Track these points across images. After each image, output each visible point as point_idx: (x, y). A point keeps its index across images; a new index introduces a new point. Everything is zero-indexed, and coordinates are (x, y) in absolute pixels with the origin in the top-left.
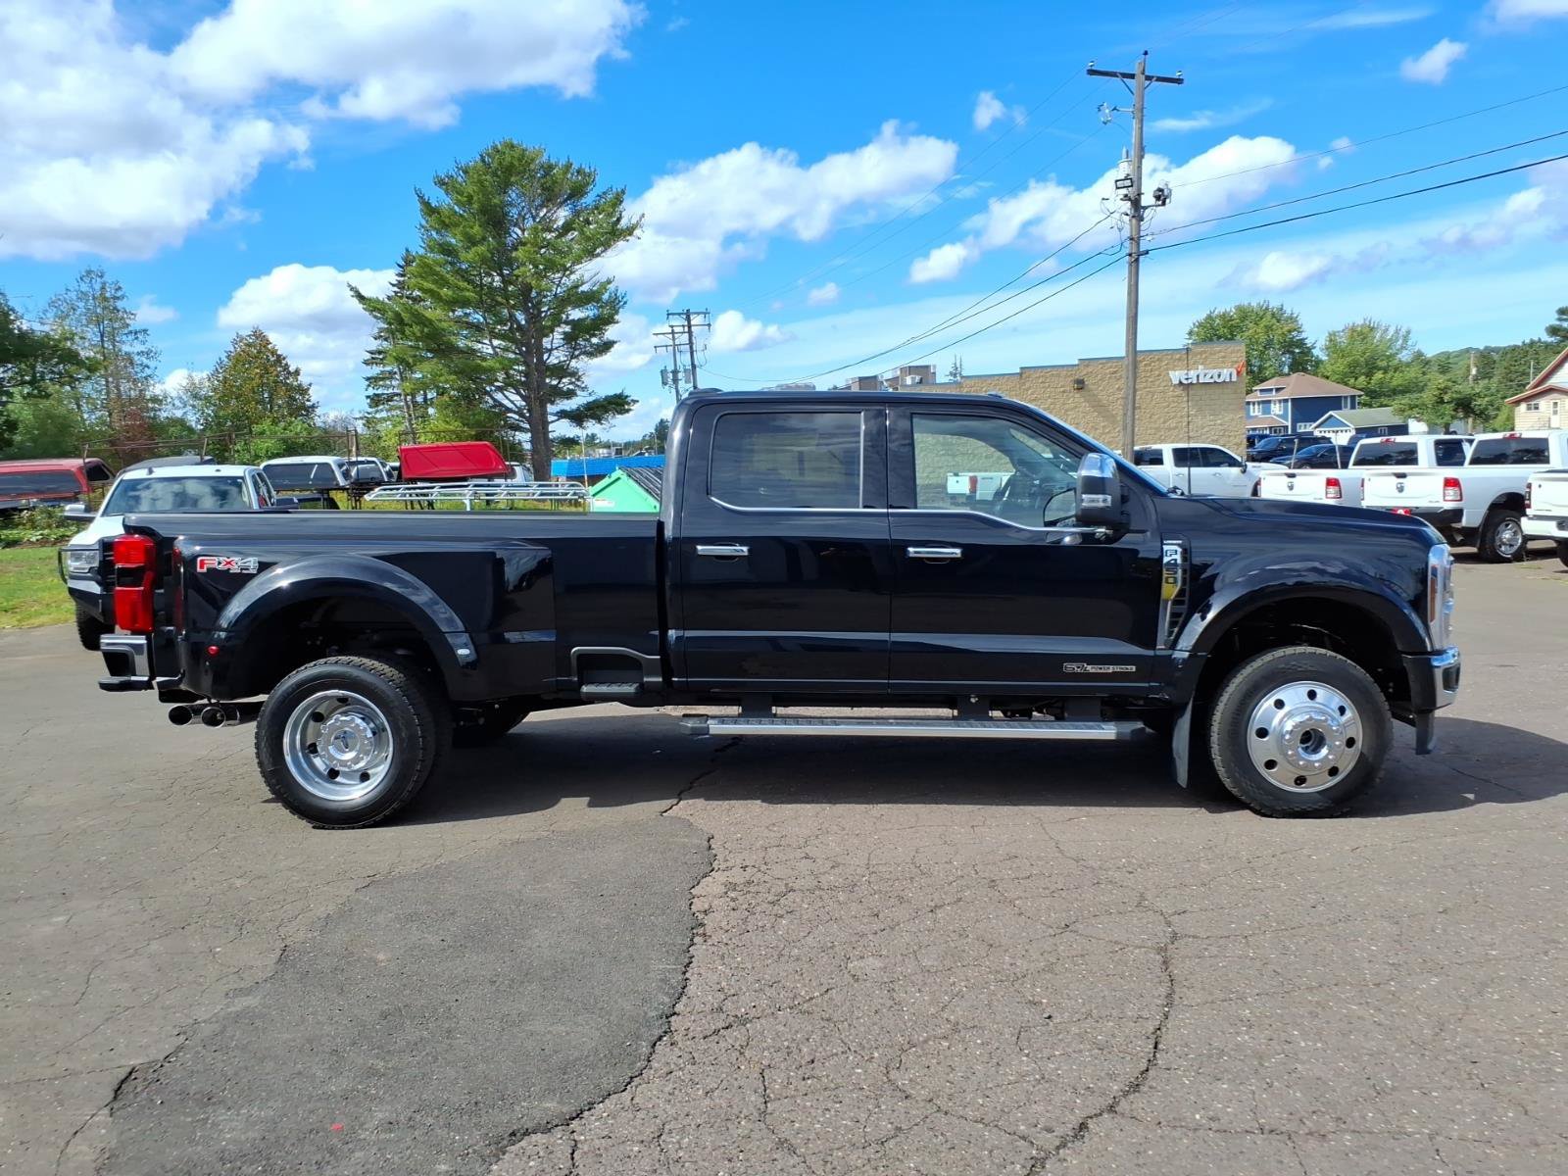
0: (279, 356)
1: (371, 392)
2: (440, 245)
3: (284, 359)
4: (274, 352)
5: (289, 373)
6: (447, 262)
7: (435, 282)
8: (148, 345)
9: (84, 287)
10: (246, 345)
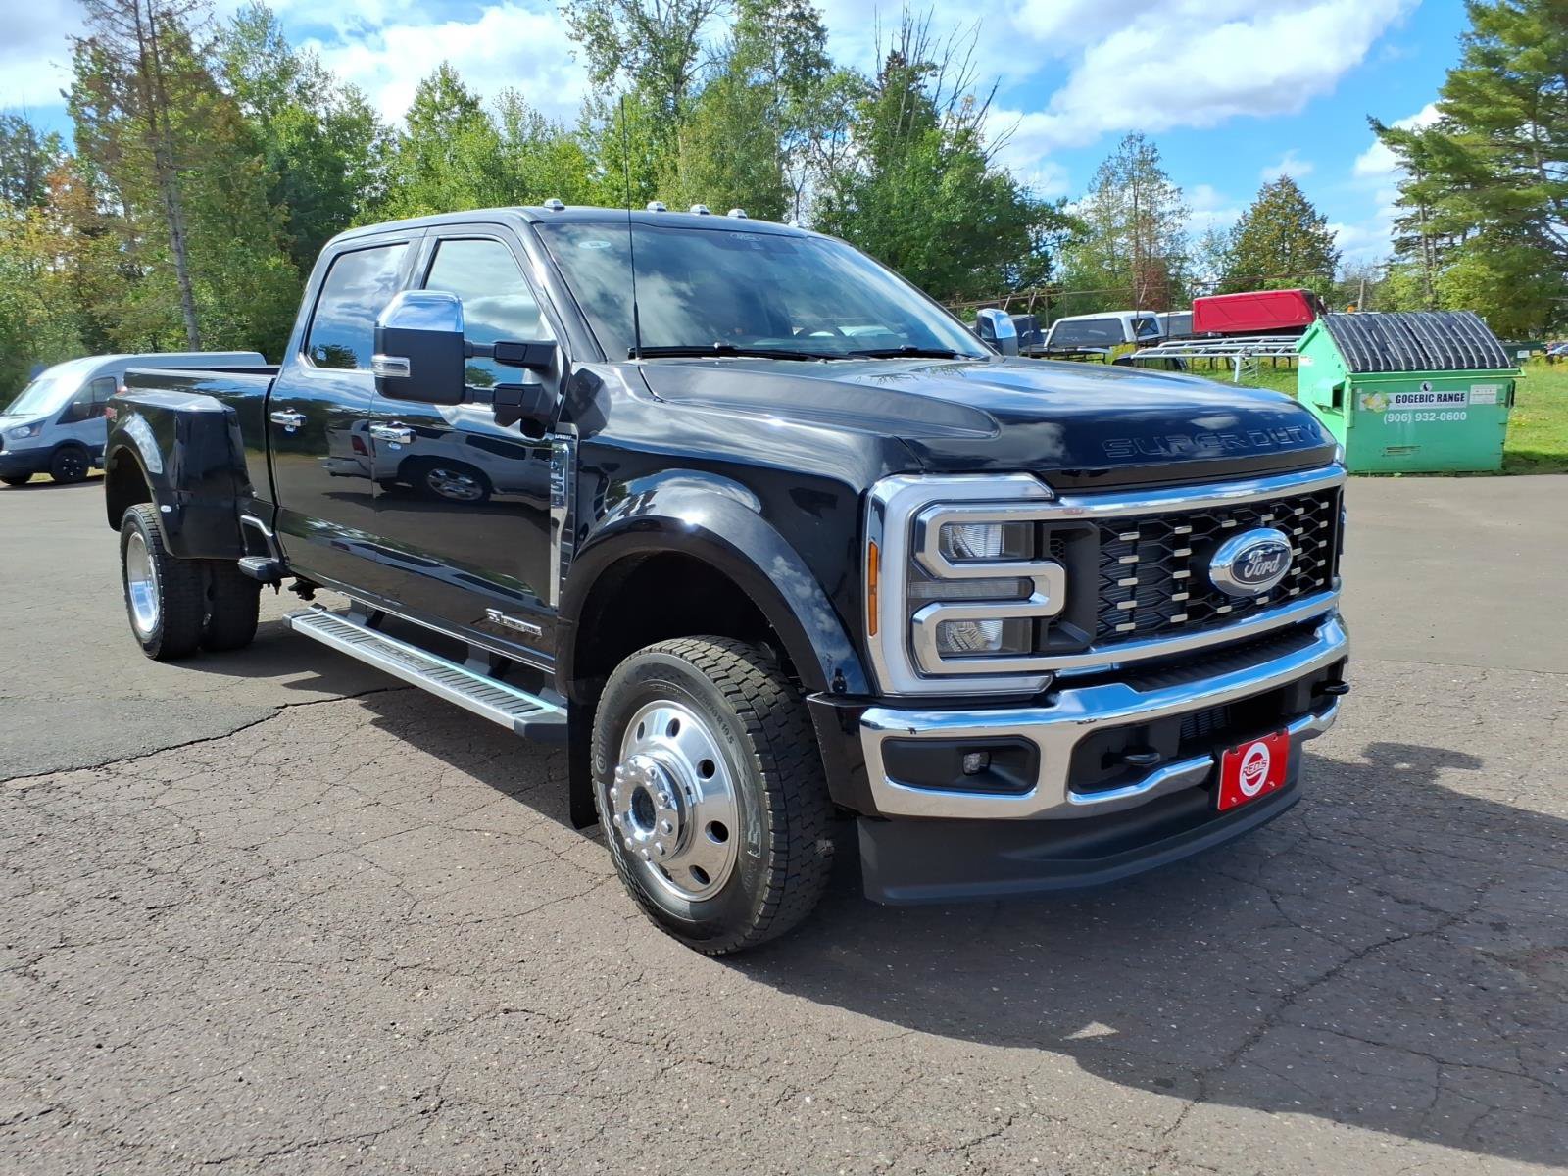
0: (1305, 205)
1: (1398, 235)
2: (1484, 55)
3: (1311, 206)
4: (1301, 202)
5: (1315, 221)
6: (1491, 75)
7: (1471, 101)
8: (1181, 204)
9: (1125, 153)
10: (1272, 195)
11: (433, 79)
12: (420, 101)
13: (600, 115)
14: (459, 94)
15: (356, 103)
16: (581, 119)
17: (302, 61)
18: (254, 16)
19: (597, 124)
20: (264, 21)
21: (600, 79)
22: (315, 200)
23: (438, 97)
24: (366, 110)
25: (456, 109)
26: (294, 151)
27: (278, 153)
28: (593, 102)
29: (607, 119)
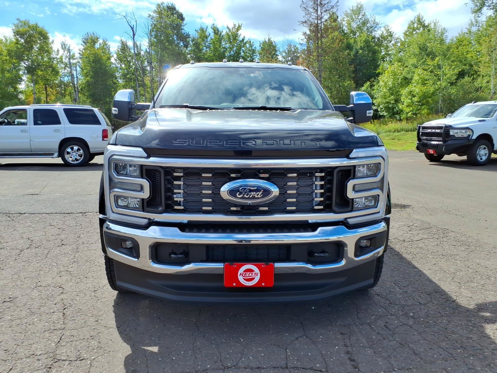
11: (415, 19)
12: (409, 27)
13: (476, 25)
14: (423, 24)
15: (388, 31)
16: (468, 28)
17: (370, 19)
18: (357, 6)
19: (474, 29)
20: (360, 8)
21: (476, 12)
22: (366, 63)
23: (415, 26)
24: (390, 32)
25: (421, 29)
26: (361, 48)
27: (356, 49)
28: (474, 21)
29: (479, 26)
